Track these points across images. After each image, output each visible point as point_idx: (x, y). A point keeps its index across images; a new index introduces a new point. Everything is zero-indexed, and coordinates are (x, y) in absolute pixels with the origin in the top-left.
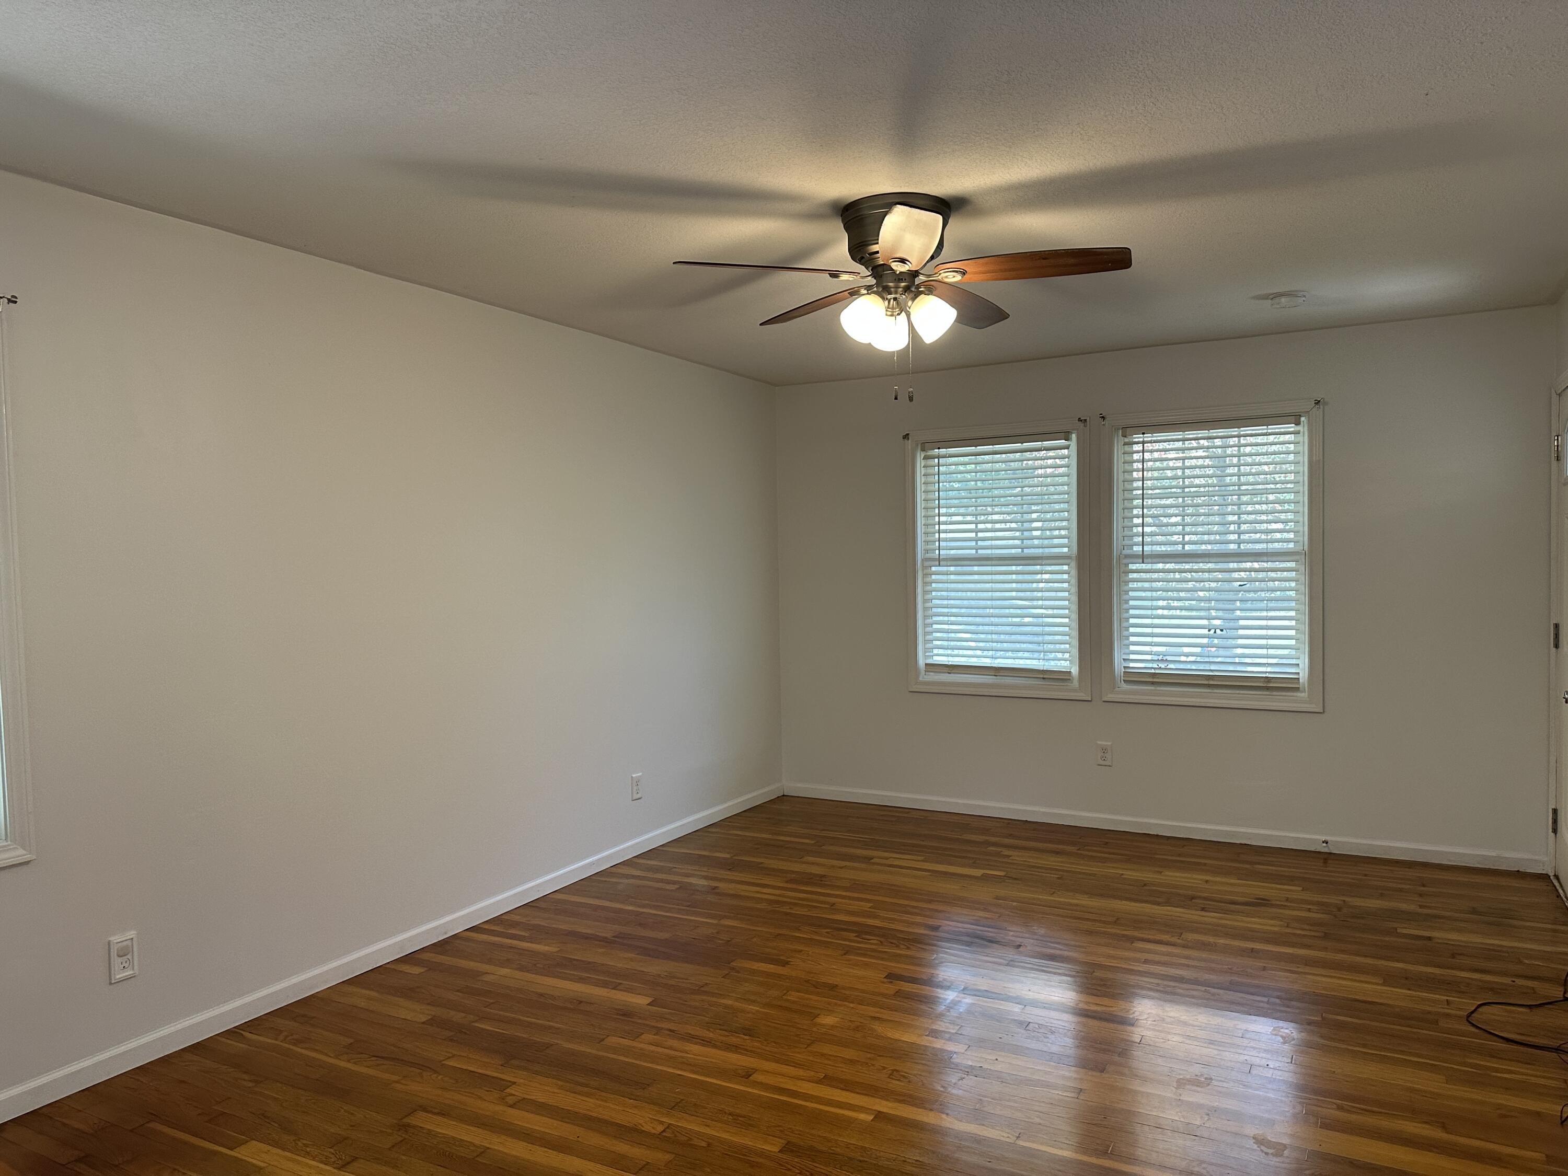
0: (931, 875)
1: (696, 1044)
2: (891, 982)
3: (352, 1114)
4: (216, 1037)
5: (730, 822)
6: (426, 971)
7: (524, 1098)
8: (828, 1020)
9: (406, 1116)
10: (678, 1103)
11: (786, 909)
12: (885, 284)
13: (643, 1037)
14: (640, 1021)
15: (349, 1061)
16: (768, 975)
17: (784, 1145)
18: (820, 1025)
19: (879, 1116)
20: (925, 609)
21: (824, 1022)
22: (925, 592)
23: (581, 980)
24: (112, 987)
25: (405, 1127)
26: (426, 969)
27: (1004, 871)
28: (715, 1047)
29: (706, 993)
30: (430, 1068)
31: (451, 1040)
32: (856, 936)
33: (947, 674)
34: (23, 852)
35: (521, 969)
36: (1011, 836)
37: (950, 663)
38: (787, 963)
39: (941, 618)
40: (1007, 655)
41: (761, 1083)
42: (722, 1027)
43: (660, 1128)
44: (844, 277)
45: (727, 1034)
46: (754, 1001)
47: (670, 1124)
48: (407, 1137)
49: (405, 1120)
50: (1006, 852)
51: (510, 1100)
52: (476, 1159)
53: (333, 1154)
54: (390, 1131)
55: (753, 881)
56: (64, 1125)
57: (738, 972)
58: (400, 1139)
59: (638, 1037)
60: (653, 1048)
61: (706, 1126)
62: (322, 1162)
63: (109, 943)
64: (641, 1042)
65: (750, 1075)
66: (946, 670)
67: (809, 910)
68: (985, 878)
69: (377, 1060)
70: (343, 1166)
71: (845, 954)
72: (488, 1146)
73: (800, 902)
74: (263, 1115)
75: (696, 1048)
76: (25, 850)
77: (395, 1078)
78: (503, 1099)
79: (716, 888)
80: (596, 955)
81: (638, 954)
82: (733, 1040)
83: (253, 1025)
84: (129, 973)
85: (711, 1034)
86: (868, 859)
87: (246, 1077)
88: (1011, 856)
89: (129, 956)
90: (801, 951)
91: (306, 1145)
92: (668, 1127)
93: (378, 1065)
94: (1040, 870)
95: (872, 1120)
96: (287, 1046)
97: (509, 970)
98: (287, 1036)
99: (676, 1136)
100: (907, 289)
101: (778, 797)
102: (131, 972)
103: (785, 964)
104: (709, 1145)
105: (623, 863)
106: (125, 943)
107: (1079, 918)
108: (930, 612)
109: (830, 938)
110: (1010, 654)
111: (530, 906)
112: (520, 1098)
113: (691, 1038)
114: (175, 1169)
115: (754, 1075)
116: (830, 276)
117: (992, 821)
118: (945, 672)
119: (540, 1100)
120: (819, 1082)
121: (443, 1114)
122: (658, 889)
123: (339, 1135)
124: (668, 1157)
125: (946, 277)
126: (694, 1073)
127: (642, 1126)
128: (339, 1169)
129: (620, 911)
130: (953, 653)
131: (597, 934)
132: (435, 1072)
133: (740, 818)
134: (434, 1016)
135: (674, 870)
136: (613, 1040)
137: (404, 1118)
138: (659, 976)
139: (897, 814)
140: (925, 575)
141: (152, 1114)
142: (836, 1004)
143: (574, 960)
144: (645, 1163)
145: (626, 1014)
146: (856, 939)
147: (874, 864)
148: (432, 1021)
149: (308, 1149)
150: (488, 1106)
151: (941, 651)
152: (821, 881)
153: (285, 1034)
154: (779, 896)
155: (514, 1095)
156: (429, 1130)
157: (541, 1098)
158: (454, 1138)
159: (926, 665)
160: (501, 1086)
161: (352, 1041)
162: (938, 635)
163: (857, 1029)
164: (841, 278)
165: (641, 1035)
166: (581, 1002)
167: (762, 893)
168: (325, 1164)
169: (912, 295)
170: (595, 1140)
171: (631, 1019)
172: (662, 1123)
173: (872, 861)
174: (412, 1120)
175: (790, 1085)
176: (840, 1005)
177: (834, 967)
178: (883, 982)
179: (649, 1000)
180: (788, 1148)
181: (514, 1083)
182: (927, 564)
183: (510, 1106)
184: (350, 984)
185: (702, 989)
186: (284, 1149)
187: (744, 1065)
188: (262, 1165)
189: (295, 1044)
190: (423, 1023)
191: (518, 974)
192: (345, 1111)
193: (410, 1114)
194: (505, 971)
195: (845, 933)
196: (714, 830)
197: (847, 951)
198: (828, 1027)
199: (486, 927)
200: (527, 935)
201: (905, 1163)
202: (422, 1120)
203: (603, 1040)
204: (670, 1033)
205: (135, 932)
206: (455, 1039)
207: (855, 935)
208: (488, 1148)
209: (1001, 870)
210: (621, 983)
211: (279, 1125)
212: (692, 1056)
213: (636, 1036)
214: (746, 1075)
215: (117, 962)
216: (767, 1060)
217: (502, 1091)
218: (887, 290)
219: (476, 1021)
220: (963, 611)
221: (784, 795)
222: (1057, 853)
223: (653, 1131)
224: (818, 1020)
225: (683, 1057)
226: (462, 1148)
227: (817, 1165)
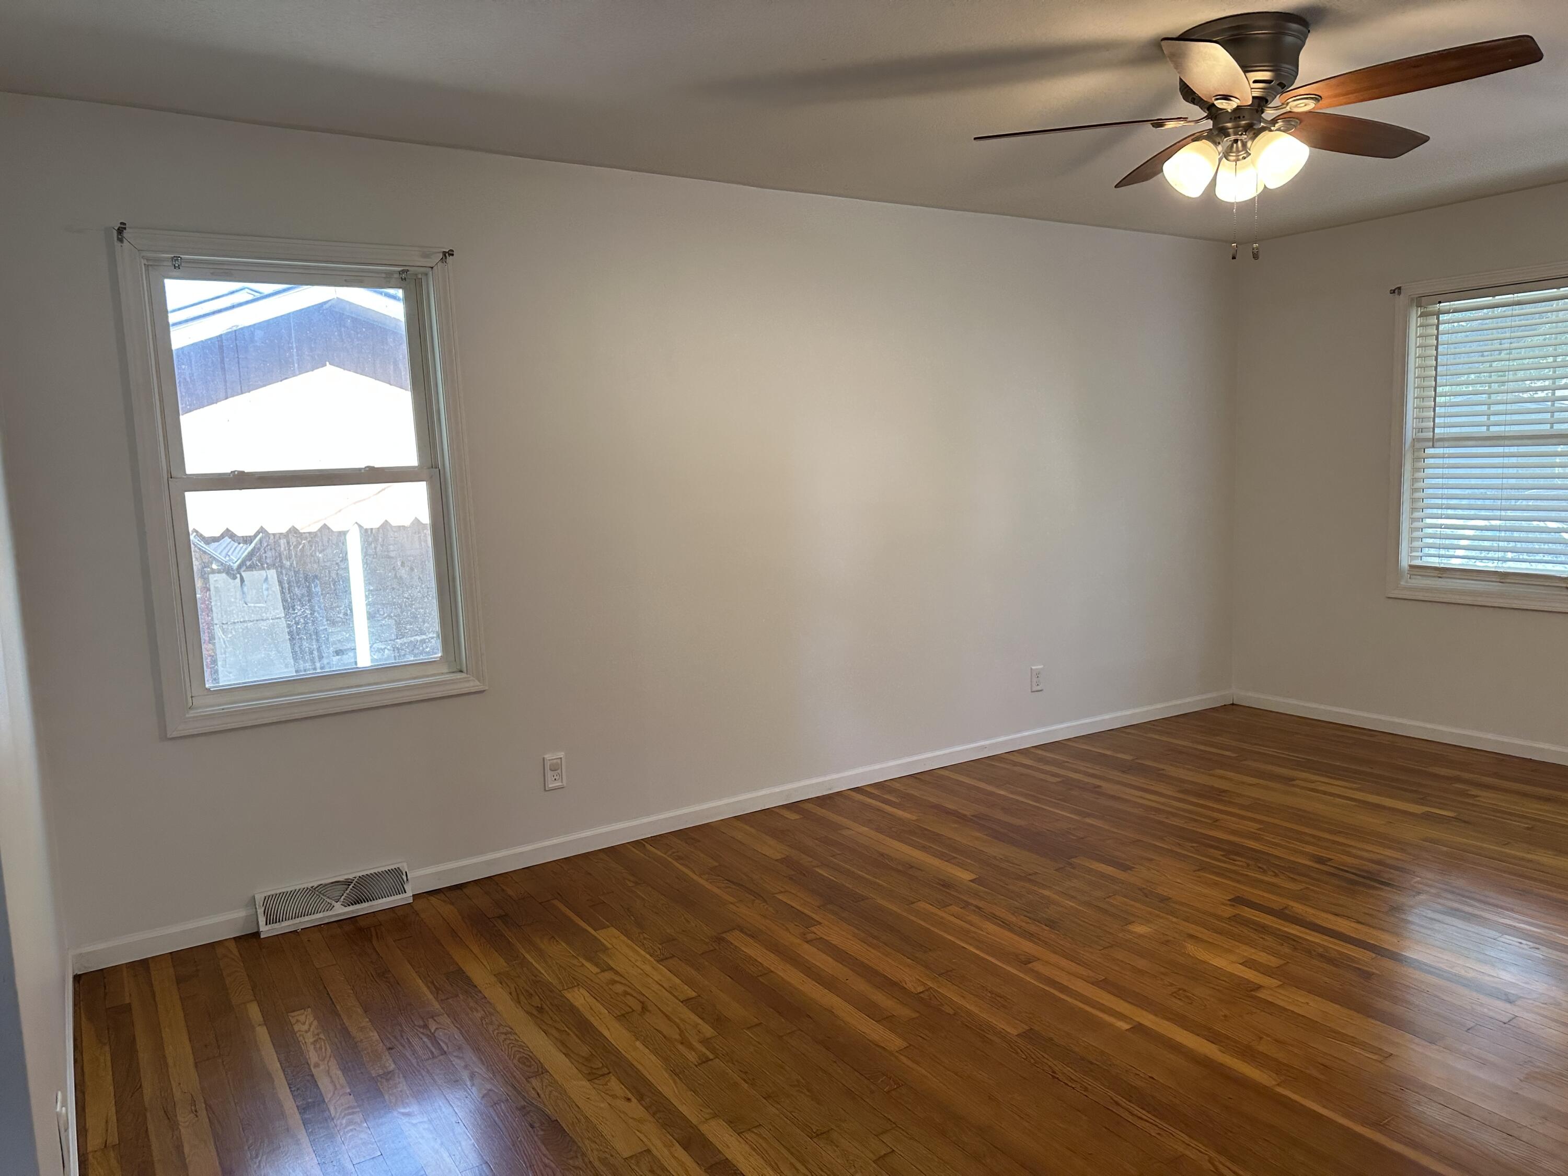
0: (1355, 805)
1: (995, 924)
2: (1234, 906)
3: (688, 921)
4: (627, 845)
5: (1154, 725)
6: (800, 818)
7: (821, 938)
8: (1140, 929)
9: (726, 932)
10: (948, 971)
11: (1161, 818)
12: (1221, 125)
13: (950, 908)
14: (955, 894)
15: (707, 880)
16: (1103, 876)
17: (1024, 1030)
18: (1129, 931)
19: (1138, 1028)
20: (1413, 500)
21: (1134, 930)
22: (1414, 480)
23: (924, 848)
24: (546, 793)
25: (719, 940)
26: (801, 816)
27: (1454, 811)
28: (1011, 930)
29: (1030, 881)
30: (762, 897)
31: (791, 879)
32: (1223, 855)
33: (1437, 579)
34: (477, 683)
35: (878, 830)
36: (1496, 775)
37: (1442, 566)
38: (1131, 868)
39: (1435, 511)
40: (1521, 557)
41: (1037, 972)
42: (1028, 915)
43: (920, 989)
44: (1170, 125)
45: (1029, 921)
46: (1073, 897)
47: (931, 988)
48: (717, 948)
49: (724, 935)
50: (1474, 791)
51: (810, 936)
52: (759, 978)
53: (660, 949)
54: (707, 940)
55: (1145, 786)
56: (503, 890)
57: (1074, 868)
58: (712, 948)
59: (945, 907)
60: (952, 919)
61: (963, 997)
62: (649, 953)
63: (544, 759)
64: (945, 912)
65: (1030, 963)
66: (1436, 573)
67: (1186, 822)
68: (1427, 817)
69: (727, 883)
70: (662, 960)
71: (1199, 870)
72: (772, 969)
73: (1181, 813)
74: (628, 909)
75: (991, 927)
76: (479, 681)
77: (731, 899)
78: (805, 935)
79: (1099, 787)
80: (948, 830)
81: (986, 835)
82: (1033, 928)
83: (655, 840)
84: (558, 784)
85: (1015, 919)
86: (1288, 780)
87: (632, 878)
88: (1477, 796)
89: (559, 771)
90: (1151, 860)
91: (645, 938)
92: (927, 990)
93: (727, 887)
94: (1505, 816)
95: (1127, 1030)
96: (670, 859)
97: (867, 829)
98: (674, 853)
99: (930, 999)
100: (1249, 128)
101: (1225, 705)
102: (561, 784)
103: (1126, 868)
104: (955, 1014)
105: (1020, 752)
106: (555, 761)
107: (1520, 876)
108: (1420, 504)
109: (1192, 853)
110: (1525, 556)
111: (916, 778)
112: (818, 937)
113: (993, 918)
114: (553, 937)
115: (1034, 964)
116: (1153, 126)
117: (1477, 754)
118: (1434, 577)
119: (833, 942)
120: (1095, 983)
121: (753, 937)
122: (1042, 780)
123: (671, 935)
124: (914, 1015)
125: (1296, 106)
126: (977, 948)
127: (906, 983)
128: (658, 961)
129: (991, 794)
130: (1447, 553)
131: (959, 811)
132: (765, 901)
133: (1167, 722)
134: (787, 856)
135: (1066, 764)
136: (923, 906)
137: (723, 933)
138: (995, 858)
139: (1355, 736)
140: (1416, 459)
141: (559, 894)
142: (1158, 916)
143: (926, 829)
144: (890, 1014)
145: (946, 885)
146: (1220, 857)
147: (1294, 786)
148: (786, 861)
149: (645, 942)
150: (790, 937)
151: (1432, 551)
152: (1219, 795)
153: (674, 850)
154: (1163, 804)
155: (815, 933)
156: (736, 946)
157: (835, 940)
158: (750, 957)
159: (1411, 566)
160: (808, 922)
161: (717, 864)
162: (1430, 531)
163: (1166, 943)
164: (1166, 127)
165: (948, 906)
166: (912, 867)
167: (1144, 798)
168: (651, 956)
169: (1251, 135)
170: (860, 985)
171: (948, 891)
172: (924, 984)
173: (1294, 783)
174: (729, 937)
175: (1064, 980)
176: (1162, 918)
177: (1179, 881)
178: (1223, 904)
179: (973, 876)
180: (1029, 1035)
181: (820, 923)
182: (1418, 445)
183: (807, 942)
184: (738, 820)
185: (1030, 877)
186: (629, 938)
187: (1027, 951)
188: (609, 946)
189: (676, 860)
190: (777, 860)
191: (873, 834)
192: (685, 918)
193: (728, 931)
194: (864, 829)
195: (1212, 851)
196: (1133, 731)
197: (1203, 867)
198: (1134, 935)
199: (868, 789)
200: (897, 801)
201: (1137, 1076)
202: (736, 939)
203: (913, 903)
204: (977, 910)
205: (563, 753)
206: (794, 878)
207: (1222, 853)
208: (772, 972)
209: (1452, 811)
210: (956, 858)
211: (636, 920)
212: (985, 934)
213: (943, 905)
214: (1025, 961)
215: (549, 774)
216: (1055, 953)
217: (807, 928)
218: (1224, 132)
219: (818, 867)
220: (1464, 502)
221: (1233, 704)
222: (1547, 800)
223: (913, 990)
224: (1130, 927)
225: (975, 933)
226: (752, 967)
227: (1046, 1056)
